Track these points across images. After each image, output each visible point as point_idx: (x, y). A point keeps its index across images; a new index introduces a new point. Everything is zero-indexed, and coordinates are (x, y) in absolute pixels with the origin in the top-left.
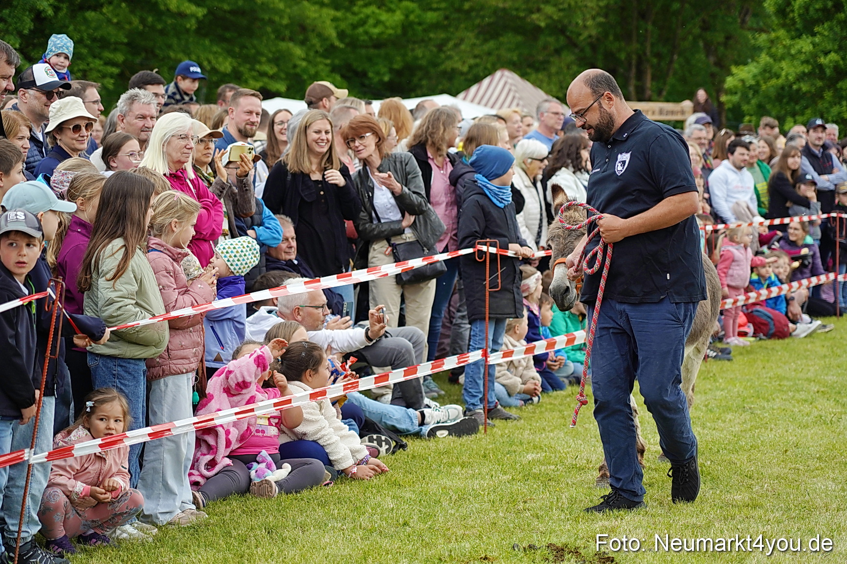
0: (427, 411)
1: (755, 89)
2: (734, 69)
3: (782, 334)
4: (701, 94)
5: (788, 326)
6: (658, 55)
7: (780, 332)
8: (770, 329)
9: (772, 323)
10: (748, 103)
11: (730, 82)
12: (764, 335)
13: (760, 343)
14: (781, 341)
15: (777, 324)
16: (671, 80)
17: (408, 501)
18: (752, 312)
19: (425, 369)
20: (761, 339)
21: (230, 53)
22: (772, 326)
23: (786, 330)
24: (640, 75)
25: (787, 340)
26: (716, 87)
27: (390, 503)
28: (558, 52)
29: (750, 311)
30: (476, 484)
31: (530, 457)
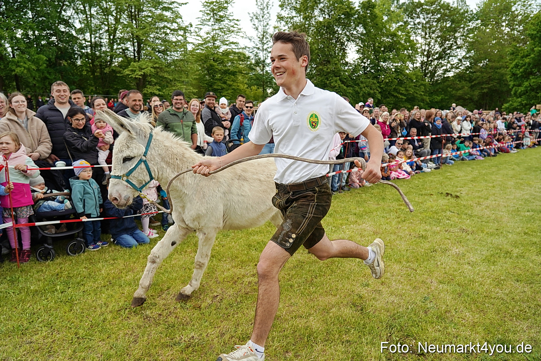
0: (429, 165)
1: (508, 108)
2: (504, 104)
3: (508, 152)
4: (497, 109)
6: (489, 103)
11: (503, 107)
16: (492, 107)
17: (420, 182)
19: (428, 157)
21: (410, 105)
24: (486, 106)
26: (500, 108)
27: (417, 182)
28: (470, 103)
30: (435, 179)
31: (448, 174)
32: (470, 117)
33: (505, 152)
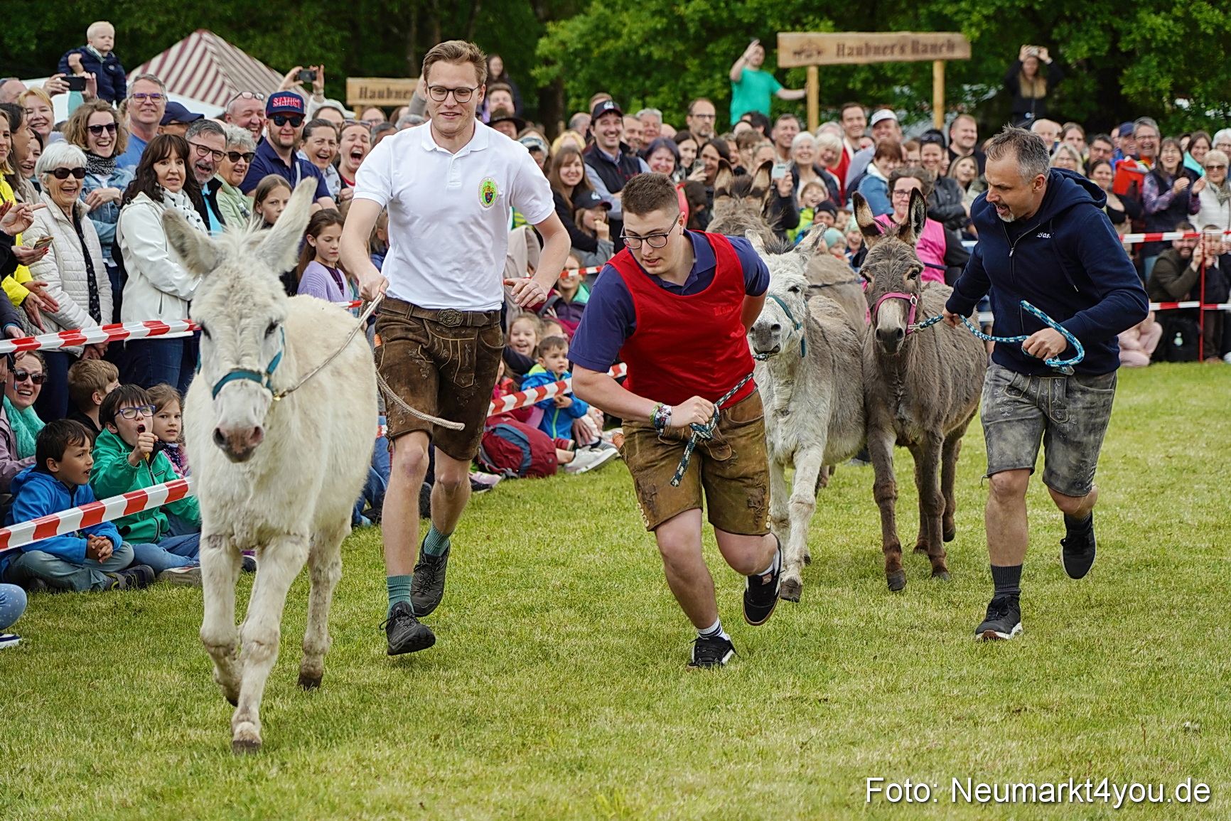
1: (583, 56)
2: (551, 27)
3: (544, 467)
4: (496, 64)
5: (555, 454)
7: (541, 465)
8: (524, 461)
9: (528, 448)
10: (574, 77)
11: (544, 46)
12: (514, 471)
13: (505, 484)
14: (542, 481)
15: (536, 450)
18: (494, 430)
20: (508, 478)
22: (527, 456)
23: (550, 460)
24: (424, 37)
25: (552, 478)
29: (491, 428)
32: (184, 155)
33: (524, 473)
